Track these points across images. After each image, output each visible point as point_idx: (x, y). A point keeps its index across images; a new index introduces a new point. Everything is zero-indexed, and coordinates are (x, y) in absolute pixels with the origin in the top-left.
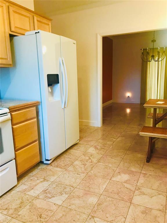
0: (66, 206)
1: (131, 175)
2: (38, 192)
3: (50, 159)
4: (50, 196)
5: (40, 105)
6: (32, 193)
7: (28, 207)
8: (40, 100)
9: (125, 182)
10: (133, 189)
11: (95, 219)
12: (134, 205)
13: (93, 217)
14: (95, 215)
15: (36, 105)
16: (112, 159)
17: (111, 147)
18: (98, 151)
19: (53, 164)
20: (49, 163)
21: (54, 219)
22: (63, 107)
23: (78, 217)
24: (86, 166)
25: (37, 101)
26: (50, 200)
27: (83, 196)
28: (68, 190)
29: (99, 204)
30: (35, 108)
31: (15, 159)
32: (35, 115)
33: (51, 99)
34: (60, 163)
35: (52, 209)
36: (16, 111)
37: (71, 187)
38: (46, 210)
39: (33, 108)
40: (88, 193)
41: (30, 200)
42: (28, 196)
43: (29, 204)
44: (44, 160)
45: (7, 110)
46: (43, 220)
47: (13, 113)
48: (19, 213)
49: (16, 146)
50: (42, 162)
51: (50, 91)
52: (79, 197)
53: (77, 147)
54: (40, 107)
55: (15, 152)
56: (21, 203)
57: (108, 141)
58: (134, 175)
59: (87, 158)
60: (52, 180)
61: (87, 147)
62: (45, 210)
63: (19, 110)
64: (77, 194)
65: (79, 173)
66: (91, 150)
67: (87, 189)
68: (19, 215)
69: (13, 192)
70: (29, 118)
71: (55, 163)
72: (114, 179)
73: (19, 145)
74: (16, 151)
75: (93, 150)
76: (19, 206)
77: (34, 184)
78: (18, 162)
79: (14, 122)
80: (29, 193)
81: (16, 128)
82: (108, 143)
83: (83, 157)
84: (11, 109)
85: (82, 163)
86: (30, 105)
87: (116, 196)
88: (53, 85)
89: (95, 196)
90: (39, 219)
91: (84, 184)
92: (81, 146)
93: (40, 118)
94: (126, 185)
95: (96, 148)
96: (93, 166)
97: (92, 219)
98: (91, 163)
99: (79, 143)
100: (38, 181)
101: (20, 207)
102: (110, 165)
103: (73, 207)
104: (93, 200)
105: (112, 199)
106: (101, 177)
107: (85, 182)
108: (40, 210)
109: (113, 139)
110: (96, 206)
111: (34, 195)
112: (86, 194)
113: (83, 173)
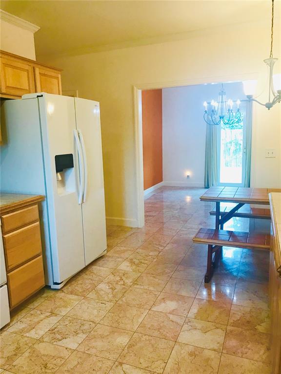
0: (83, 350)
1: (180, 302)
2: (42, 333)
3: (60, 282)
4: (59, 337)
5: (44, 200)
6: (33, 334)
7: (27, 354)
9: (170, 313)
10: (181, 322)
11: (124, 366)
12: (179, 345)
13: (121, 364)
14: (124, 361)
15: (39, 202)
16: (155, 279)
17: (155, 260)
18: (134, 267)
19: (65, 289)
20: (59, 288)
21: (66, 369)
22: (80, 202)
24: (116, 290)
25: (41, 196)
26: (60, 343)
27: (108, 335)
28: (86, 327)
29: (130, 346)
30: (37, 206)
31: (7, 284)
32: (37, 216)
33: (60, 190)
34: (76, 288)
35: (62, 355)
36: (8, 213)
37: (91, 323)
38: (54, 357)
39: (33, 207)
40: (116, 329)
41: (30, 345)
42: (26, 339)
43: (29, 350)
44: (51, 284)
46: (50, 371)
47: (4, 217)
48: (14, 364)
49: (9, 264)
50: (47, 287)
51: (60, 179)
52: (102, 337)
53: (104, 262)
54: (44, 204)
55: (7, 274)
56: (17, 348)
57: (151, 251)
58: (185, 302)
59: (118, 278)
60: (63, 313)
61: (119, 261)
62: (51, 357)
63: (13, 211)
64: (100, 333)
65: (104, 302)
66: (125, 266)
67: (114, 325)
68: (14, 366)
70: (27, 221)
71: (69, 288)
72: (154, 309)
73: (12, 263)
74: (8, 271)
75: (127, 266)
76: (14, 353)
77: (36, 320)
79: (6, 229)
80: (27, 335)
81: (9, 238)
82: (151, 254)
83: (112, 277)
84: (2, 210)
85: (109, 286)
86: (28, 202)
87: (156, 333)
88: (64, 170)
89: (125, 334)
90: (43, 370)
91: (110, 319)
92: (110, 259)
93: (45, 220)
94: (171, 317)
95: (132, 262)
96: (125, 290)
97: (119, 367)
98: (124, 286)
99: (108, 255)
100: (42, 316)
101: (15, 355)
102: (151, 288)
103: (93, 351)
104: (122, 340)
105: (150, 338)
106: (136, 306)
107: (112, 315)
108: (45, 358)
109: (159, 247)
110: (126, 348)
111: (36, 337)
112: (113, 332)
113: (111, 301)
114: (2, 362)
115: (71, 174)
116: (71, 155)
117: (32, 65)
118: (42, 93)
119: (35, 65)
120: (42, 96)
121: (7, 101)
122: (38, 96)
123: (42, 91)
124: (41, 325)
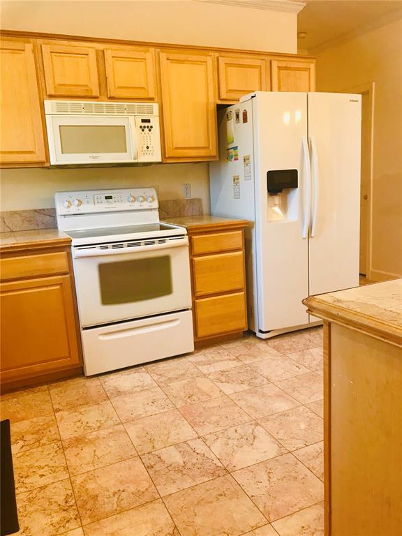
0: (233, 398)
2: (212, 370)
4: (224, 379)
5: (253, 227)
6: (204, 369)
7: (185, 382)
8: (252, 219)
11: (258, 427)
13: (257, 424)
14: (263, 424)
15: (246, 230)
19: (270, 342)
20: (264, 338)
21: (204, 405)
22: (305, 235)
23: (236, 416)
26: (220, 385)
27: (270, 396)
28: (257, 381)
30: (240, 232)
31: (192, 309)
34: (285, 344)
35: (211, 394)
37: (265, 380)
38: (204, 392)
39: (236, 232)
40: (284, 395)
41: (195, 376)
42: (196, 370)
43: (190, 379)
44: (257, 331)
45: (183, 231)
46: (190, 401)
47: (194, 237)
49: (197, 290)
52: (263, 395)
55: (193, 299)
56: (183, 375)
60: (247, 362)
62: (201, 392)
63: (206, 233)
64: (264, 391)
65: (300, 366)
67: (288, 390)
69: (184, 360)
70: (224, 248)
71: (277, 342)
73: (203, 290)
74: (195, 298)
76: (177, 377)
77: (217, 359)
78: (199, 316)
79: (197, 251)
80: (200, 368)
81: (200, 262)
84: (191, 229)
86: (227, 225)
88: (284, 190)
89: (290, 402)
90: (186, 398)
91: (290, 383)
93: (253, 251)
97: (253, 426)
100: (226, 358)
103: (241, 403)
104: (282, 407)
107: (297, 380)
110: (277, 414)
111: (205, 371)
112: (280, 396)
113: (310, 367)
114: (163, 379)
117: (269, 58)
118: (257, 93)
120: (255, 96)
122: (252, 97)
124: (219, 364)
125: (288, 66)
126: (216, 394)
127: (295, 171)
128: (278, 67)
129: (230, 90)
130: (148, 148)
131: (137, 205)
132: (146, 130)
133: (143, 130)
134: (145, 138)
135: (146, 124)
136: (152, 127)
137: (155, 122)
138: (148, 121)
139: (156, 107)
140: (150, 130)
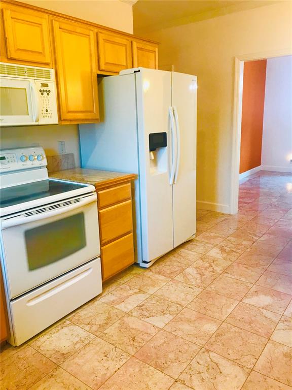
0: (169, 330)
1: (276, 299)
2: (130, 307)
3: (148, 261)
4: (147, 314)
5: (137, 179)
6: (122, 307)
7: (117, 325)
8: (136, 172)
9: (263, 308)
10: (276, 319)
11: (210, 353)
12: (273, 343)
13: (208, 351)
14: (211, 349)
15: (132, 181)
16: (247, 270)
17: (248, 250)
18: (225, 255)
19: (153, 269)
20: (148, 267)
21: (152, 345)
22: (171, 183)
23: (186, 347)
24: (204, 276)
25: (134, 174)
27: (195, 320)
28: (173, 308)
29: (219, 335)
30: (130, 184)
31: (100, 257)
32: (130, 195)
33: (153, 170)
34: (164, 268)
35: (149, 332)
36: (103, 189)
37: (178, 305)
38: (142, 332)
39: (127, 185)
40: (202, 316)
41: (120, 317)
42: (117, 311)
43: (119, 322)
44: (140, 262)
45: (92, 188)
46: (137, 345)
47: (99, 192)
48: (105, 332)
49: (103, 239)
50: (136, 265)
51: (153, 158)
52: (189, 321)
53: (192, 246)
54: (137, 183)
55: (101, 247)
56: (108, 318)
57: (244, 240)
58: (281, 298)
59: (207, 265)
60: (151, 292)
61: (208, 247)
62: (139, 332)
63: (108, 188)
64: (186, 317)
65: (191, 286)
66: (214, 253)
67: (202, 311)
68: (105, 334)
69: (96, 303)
70: (121, 199)
71: (157, 268)
72: (246, 301)
73: (106, 238)
74: (102, 245)
75: (218, 253)
76: (105, 322)
77: (125, 294)
79: (102, 204)
80: (117, 307)
81: (104, 213)
82: (245, 243)
83: (200, 262)
84: (98, 186)
85: (197, 271)
86: (122, 180)
87: (247, 327)
88: (157, 149)
89: (213, 322)
90: (132, 342)
91: (198, 304)
92: (199, 244)
93: (137, 198)
94: (264, 312)
95: (222, 250)
96: (214, 278)
97: (206, 353)
98: (213, 273)
99: (197, 239)
100: (131, 292)
101: (106, 324)
102: (243, 279)
103: (179, 333)
104: (210, 328)
105: (240, 330)
106: (226, 295)
107: (201, 300)
108: (133, 332)
109: (254, 237)
110: (214, 336)
111: (125, 310)
112: (201, 318)
113: (199, 287)
114: (94, 328)
115: (164, 153)
116: (165, 133)
117: (131, 39)
118: (139, 68)
119: (133, 40)
120: (139, 71)
121: (105, 78)
122: (135, 72)
123: (138, 66)
124: (131, 299)
125: (143, 48)
126: (153, 331)
127: (165, 134)
128: (137, 48)
129: (107, 63)
130: (47, 111)
131: (29, 164)
132: (45, 94)
133: (42, 94)
134: (45, 101)
135: (45, 88)
136: (49, 91)
137: (52, 87)
138: (46, 85)
139: (53, 72)
140: (48, 94)
